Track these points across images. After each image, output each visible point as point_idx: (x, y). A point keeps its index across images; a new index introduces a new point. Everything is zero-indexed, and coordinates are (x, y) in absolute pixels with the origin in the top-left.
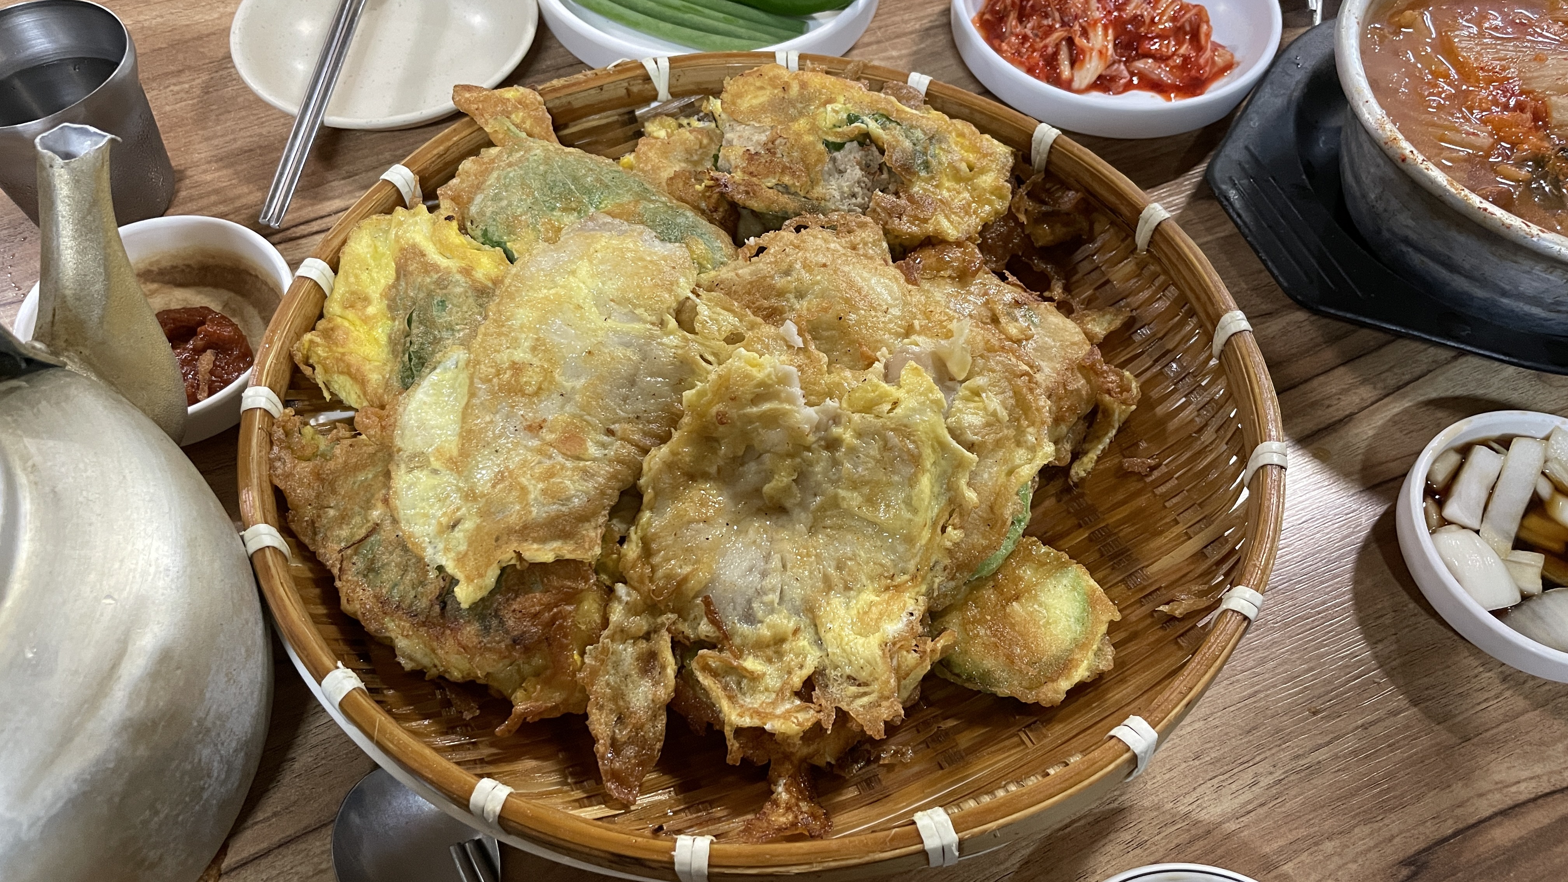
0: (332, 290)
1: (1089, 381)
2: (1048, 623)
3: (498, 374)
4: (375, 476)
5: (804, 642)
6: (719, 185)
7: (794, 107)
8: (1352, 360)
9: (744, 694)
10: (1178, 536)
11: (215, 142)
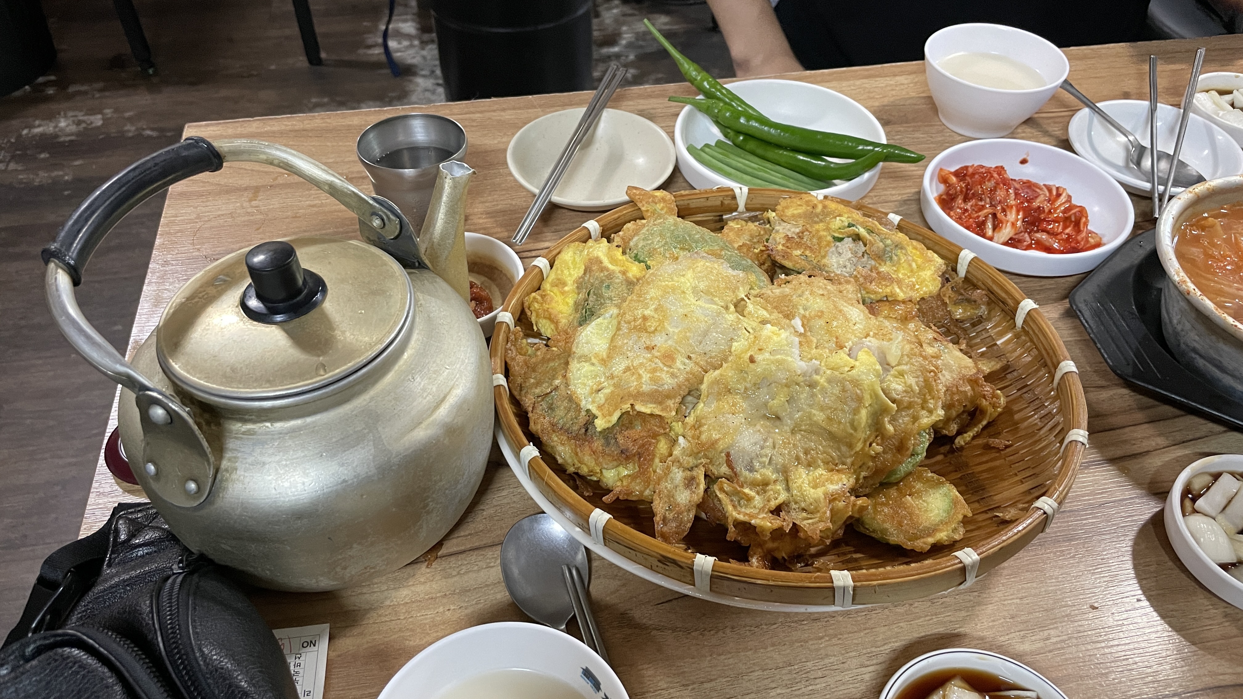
0: (547, 278)
1: (973, 389)
2: (926, 510)
3: (634, 320)
4: (560, 364)
5: (779, 487)
6: (768, 250)
7: (818, 217)
8: (1154, 421)
9: (741, 507)
10: (1016, 482)
11: (487, 204)
